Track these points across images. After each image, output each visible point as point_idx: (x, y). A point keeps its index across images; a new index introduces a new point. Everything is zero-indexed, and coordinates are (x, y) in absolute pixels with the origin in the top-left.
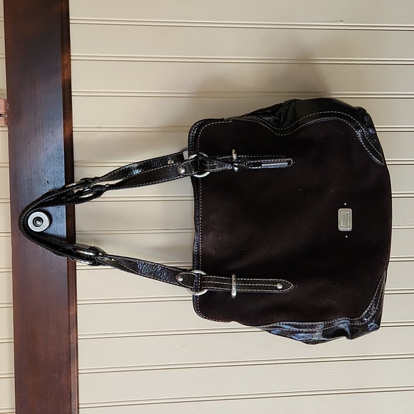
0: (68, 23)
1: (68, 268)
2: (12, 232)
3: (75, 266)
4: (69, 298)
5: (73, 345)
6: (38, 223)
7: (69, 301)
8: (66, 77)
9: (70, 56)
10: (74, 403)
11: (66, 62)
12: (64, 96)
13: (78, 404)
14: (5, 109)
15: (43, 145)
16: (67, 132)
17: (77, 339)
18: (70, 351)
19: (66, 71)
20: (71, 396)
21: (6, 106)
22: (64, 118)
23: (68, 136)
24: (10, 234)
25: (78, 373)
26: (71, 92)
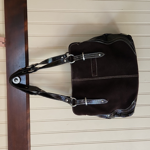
0: (27, 11)
1: (27, 97)
2: (7, 84)
3: (29, 96)
4: (27, 107)
5: (28, 124)
6: (16, 80)
7: (27, 108)
8: (26, 30)
9: (27, 22)
10: (29, 145)
11: (26, 24)
12: (25, 36)
13: (30, 145)
14: (5, 41)
15: (18, 53)
16: (26, 49)
17: (30, 122)
18: (27, 126)
19: (26, 28)
20: (28, 142)
21: (5, 40)
22: (25, 44)
23: (27, 50)
24: (6, 85)
25: (30, 134)
26: (27, 35)
